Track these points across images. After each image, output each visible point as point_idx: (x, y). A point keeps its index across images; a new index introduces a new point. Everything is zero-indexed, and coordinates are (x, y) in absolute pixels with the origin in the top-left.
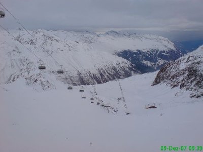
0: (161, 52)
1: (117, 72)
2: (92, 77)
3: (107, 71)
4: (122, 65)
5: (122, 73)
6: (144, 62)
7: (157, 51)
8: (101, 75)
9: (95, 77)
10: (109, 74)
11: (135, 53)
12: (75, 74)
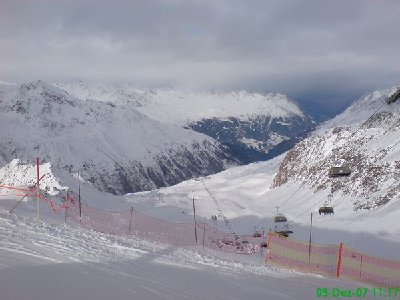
0: (275, 120)
1: (194, 163)
2: (145, 175)
3: (174, 161)
4: (202, 148)
5: (205, 163)
6: (245, 140)
7: (268, 119)
8: (164, 169)
9: (150, 174)
10: (178, 166)
11: (226, 124)
12: (111, 169)
